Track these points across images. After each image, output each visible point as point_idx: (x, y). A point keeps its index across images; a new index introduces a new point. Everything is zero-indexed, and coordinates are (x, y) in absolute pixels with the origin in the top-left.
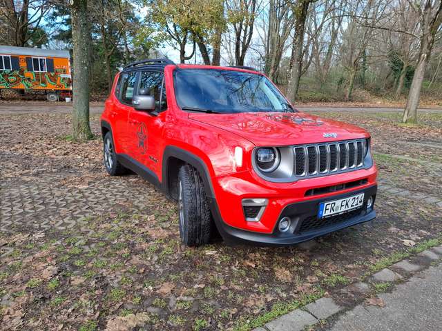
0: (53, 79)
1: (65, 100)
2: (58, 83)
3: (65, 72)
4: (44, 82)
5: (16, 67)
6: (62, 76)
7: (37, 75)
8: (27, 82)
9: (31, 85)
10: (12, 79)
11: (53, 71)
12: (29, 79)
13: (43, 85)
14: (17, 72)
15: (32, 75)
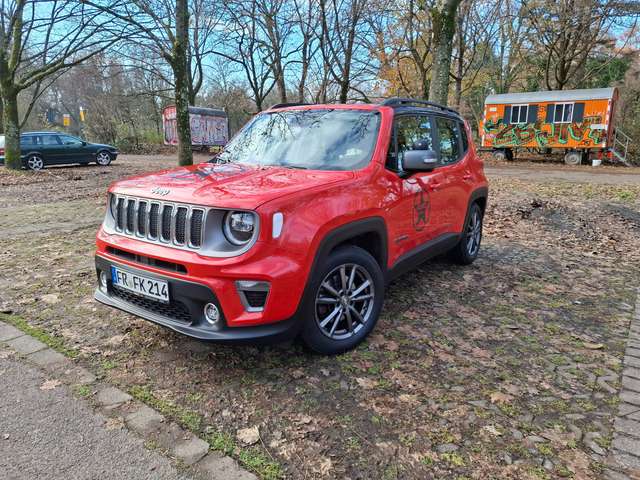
0: (578, 132)
1: (590, 163)
2: (585, 137)
3: (599, 120)
4: (564, 137)
5: (533, 118)
6: (594, 127)
7: (557, 127)
8: (542, 138)
9: (546, 141)
10: (524, 135)
11: (581, 121)
12: (545, 134)
13: (563, 141)
14: (532, 126)
15: (550, 128)
